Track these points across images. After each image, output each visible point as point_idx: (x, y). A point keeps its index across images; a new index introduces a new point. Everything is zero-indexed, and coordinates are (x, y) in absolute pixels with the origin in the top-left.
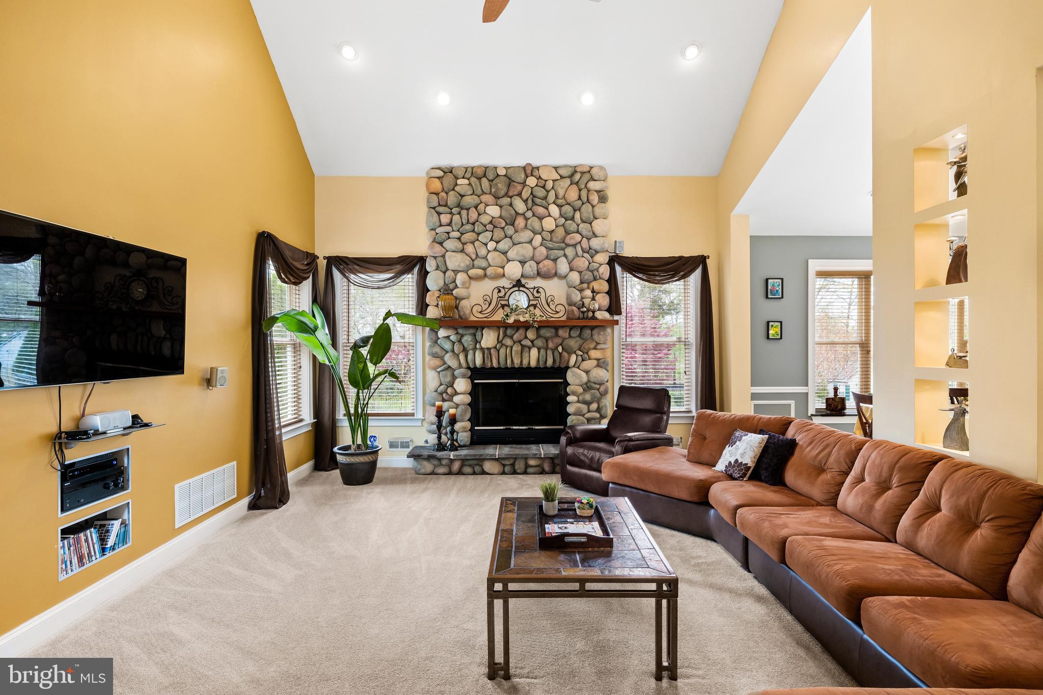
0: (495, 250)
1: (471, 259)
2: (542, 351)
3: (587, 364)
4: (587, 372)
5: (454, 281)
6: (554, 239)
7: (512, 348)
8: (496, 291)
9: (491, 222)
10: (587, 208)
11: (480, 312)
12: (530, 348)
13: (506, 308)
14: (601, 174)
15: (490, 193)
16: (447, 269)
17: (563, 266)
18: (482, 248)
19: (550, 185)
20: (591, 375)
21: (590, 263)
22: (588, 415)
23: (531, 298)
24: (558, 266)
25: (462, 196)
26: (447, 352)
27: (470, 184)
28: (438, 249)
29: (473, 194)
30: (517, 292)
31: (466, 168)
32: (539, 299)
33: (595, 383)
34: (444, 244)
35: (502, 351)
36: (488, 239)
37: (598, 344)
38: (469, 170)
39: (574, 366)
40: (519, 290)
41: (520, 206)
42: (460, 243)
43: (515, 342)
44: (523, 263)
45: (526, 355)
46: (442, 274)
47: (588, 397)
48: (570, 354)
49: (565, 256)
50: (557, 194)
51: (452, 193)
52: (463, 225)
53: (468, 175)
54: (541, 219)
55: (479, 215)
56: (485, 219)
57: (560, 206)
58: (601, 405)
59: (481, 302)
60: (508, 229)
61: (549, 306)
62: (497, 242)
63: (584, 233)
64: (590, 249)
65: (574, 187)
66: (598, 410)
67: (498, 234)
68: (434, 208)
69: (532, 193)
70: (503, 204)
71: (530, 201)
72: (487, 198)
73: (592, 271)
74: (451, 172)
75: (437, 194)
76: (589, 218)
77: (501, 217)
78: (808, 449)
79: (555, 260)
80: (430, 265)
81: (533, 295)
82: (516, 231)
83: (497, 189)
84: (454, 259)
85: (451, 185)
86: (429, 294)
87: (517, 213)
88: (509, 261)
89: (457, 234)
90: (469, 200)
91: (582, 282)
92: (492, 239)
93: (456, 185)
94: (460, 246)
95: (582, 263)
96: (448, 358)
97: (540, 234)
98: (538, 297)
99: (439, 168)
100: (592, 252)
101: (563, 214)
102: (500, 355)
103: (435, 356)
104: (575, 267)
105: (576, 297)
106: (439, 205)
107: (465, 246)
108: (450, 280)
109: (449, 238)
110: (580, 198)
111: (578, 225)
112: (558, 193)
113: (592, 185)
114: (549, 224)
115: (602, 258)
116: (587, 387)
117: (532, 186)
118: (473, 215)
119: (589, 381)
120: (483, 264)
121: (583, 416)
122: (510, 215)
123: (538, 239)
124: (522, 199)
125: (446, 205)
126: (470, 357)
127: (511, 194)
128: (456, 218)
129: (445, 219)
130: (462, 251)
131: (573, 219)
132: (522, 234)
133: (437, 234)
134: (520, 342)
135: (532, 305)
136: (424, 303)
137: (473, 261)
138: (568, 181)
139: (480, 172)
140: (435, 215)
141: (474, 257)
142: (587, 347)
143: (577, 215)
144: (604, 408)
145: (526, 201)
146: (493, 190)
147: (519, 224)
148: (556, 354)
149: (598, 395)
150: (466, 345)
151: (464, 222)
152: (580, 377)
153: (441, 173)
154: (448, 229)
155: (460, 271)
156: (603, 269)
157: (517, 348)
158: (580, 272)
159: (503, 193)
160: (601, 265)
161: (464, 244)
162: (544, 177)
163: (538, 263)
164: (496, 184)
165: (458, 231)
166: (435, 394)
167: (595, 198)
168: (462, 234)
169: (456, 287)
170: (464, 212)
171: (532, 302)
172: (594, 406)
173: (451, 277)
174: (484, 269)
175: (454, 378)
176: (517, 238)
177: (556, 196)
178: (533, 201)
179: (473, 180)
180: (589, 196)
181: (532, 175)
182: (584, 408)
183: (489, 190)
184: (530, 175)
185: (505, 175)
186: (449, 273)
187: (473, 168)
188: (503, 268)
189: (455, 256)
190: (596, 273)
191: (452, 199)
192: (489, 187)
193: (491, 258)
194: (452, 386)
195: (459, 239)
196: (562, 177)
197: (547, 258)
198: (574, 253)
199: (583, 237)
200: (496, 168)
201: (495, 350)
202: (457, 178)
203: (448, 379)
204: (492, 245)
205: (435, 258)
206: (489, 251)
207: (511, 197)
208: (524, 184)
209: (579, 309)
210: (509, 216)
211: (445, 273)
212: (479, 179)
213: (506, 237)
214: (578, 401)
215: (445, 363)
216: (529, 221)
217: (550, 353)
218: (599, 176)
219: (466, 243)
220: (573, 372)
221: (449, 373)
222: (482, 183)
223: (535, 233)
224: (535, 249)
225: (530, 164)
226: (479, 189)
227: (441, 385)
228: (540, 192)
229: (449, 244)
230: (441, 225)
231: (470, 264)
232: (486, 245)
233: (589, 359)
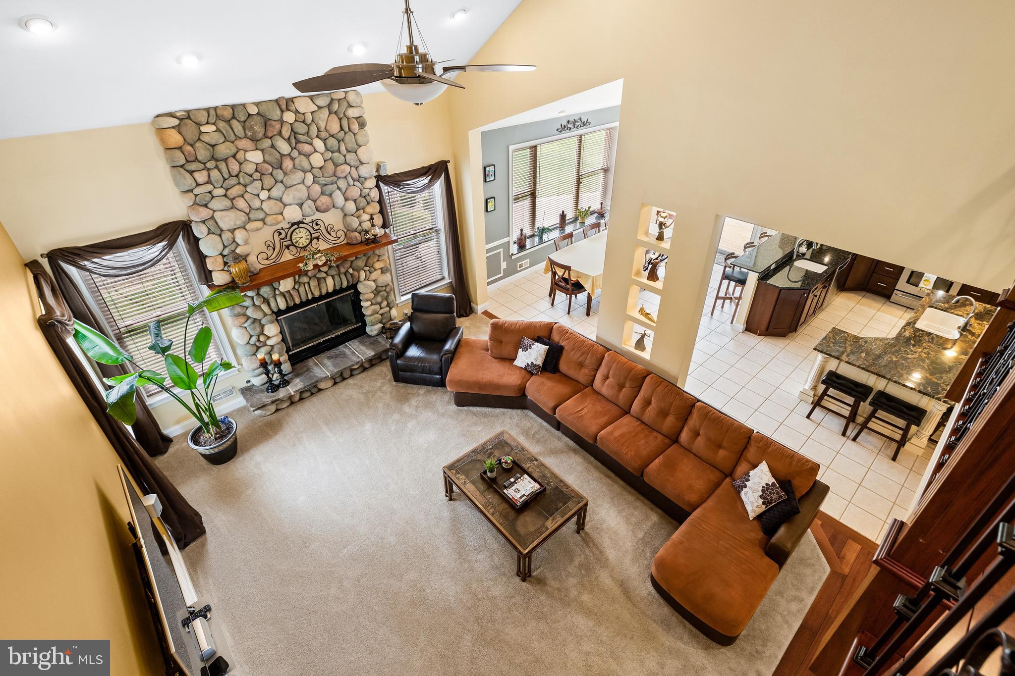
0: (269, 198)
1: (245, 213)
2: (337, 278)
3: (374, 275)
4: (374, 281)
5: (234, 241)
6: (325, 175)
7: (309, 283)
8: (276, 234)
9: (256, 171)
10: (349, 138)
11: (267, 259)
12: (324, 278)
13: (291, 247)
14: (358, 100)
15: (246, 137)
16: (222, 230)
17: (339, 199)
18: (254, 200)
19: (309, 118)
20: (378, 282)
21: (361, 190)
22: (382, 311)
23: (312, 231)
24: (335, 201)
25: (213, 146)
26: (247, 308)
27: (218, 130)
28: (204, 213)
29: (226, 140)
30: (297, 231)
31: (208, 110)
32: (320, 231)
33: (382, 287)
34: (209, 205)
35: (302, 290)
36: (258, 189)
37: (379, 256)
38: (212, 112)
39: (365, 280)
40: (299, 227)
41: (284, 147)
42: (227, 200)
43: (310, 278)
44: (301, 205)
45: (323, 285)
46: (218, 238)
47: (379, 299)
48: (358, 271)
49: (339, 188)
50: (318, 127)
51: (198, 144)
52: (225, 180)
53: (212, 119)
54: (308, 156)
55: (241, 164)
56: (249, 168)
57: (324, 140)
58: (390, 301)
59: (264, 249)
60: (277, 174)
61: (330, 235)
62: (269, 190)
63: (352, 163)
64: (360, 177)
65: (334, 117)
66: (388, 305)
67: (269, 181)
68: (182, 166)
69: (292, 130)
70: (264, 148)
71: (293, 141)
72: (244, 143)
73: (364, 197)
74: (189, 117)
75: (180, 148)
76: (354, 148)
77: (265, 161)
78: (572, 353)
79: (330, 195)
80: (199, 231)
81: (313, 228)
82: (285, 174)
83: (254, 132)
84: (227, 219)
85: (195, 136)
86: (208, 260)
87: (282, 155)
88: (285, 205)
89: (221, 191)
90: (224, 150)
91: (358, 210)
92: (263, 189)
93: (201, 133)
94: (228, 203)
95: (355, 192)
96: (249, 312)
97: (310, 171)
98: (319, 229)
99: (171, 115)
100: (361, 179)
101: (329, 148)
102: (301, 293)
103: (238, 315)
104: (350, 197)
105: (355, 223)
106: (188, 161)
107: (234, 201)
108: (229, 242)
109: (213, 197)
110: (342, 129)
111: (345, 156)
112: (320, 126)
113: (352, 113)
114: (317, 160)
115: (371, 183)
116: (377, 292)
117: (291, 122)
118: (234, 167)
119: (377, 287)
120: (261, 215)
121: (377, 313)
122: (276, 159)
123: (309, 177)
124: (283, 138)
125: (196, 160)
126: (273, 305)
127: (270, 135)
128: (215, 174)
129: (201, 177)
130: (233, 207)
131: (339, 151)
132: (293, 177)
133: (196, 196)
134: (315, 276)
135: (315, 238)
136: (207, 272)
137: (248, 214)
138: (326, 112)
139: (228, 114)
140: (188, 175)
141: (247, 210)
142: (371, 262)
143: (343, 148)
144: (392, 303)
145: (288, 140)
146: (249, 134)
147: (288, 166)
148: (349, 276)
149: (386, 294)
150: (266, 296)
151: (226, 176)
152: (370, 287)
153: (176, 122)
154: (209, 187)
155: (235, 229)
156: (374, 194)
157: (314, 283)
158: (355, 201)
159: (261, 135)
160: (371, 189)
161: (232, 200)
162: (301, 110)
163: (315, 201)
164: (251, 128)
165: (222, 187)
166: (248, 347)
167: (355, 127)
168: (227, 190)
169: (238, 245)
170: (222, 165)
171: (314, 236)
172: (385, 303)
173: (230, 239)
174: (263, 220)
175: (262, 326)
176: (289, 181)
177: (319, 130)
178: (294, 139)
179: (222, 125)
180: (351, 125)
181: (288, 110)
182: (377, 307)
183: (244, 134)
184: (285, 110)
185: (258, 114)
186: (227, 236)
187: (216, 108)
188: (282, 214)
189: (227, 216)
190: (368, 199)
191: (202, 153)
192: (243, 131)
193: (267, 208)
194: (262, 333)
195: (225, 195)
196: (320, 108)
197: (323, 193)
198: (346, 184)
199: (351, 167)
200: (244, 105)
201: (295, 290)
202: (199, 125)
203: (258, 330)
204: (264, 195)
205: (204, 222)
206: (262, 201)
207: (271, 138)
208: (282, 122)
209: (360, 233)
210: (275, 161)
211: (220, 236)
212: (228, 122)
213: (276, 182)
214: (372, 304)
215: (248, 318)
216: (297, 161)
217: (343, 277)
218: (357, 103)
219: (234, 198)
220: (364, 285)
221: (257, 325)
222: (234, 127)
223: (305, 172)
224: (308, 188)
225: (283, 97)
226: (232, 134)
227: (251, 336)
228: (301, 128)
229: (215, 204)
230: (198, 185)
231: (246, 219)
232: (258, 195)
233: (375, 270)
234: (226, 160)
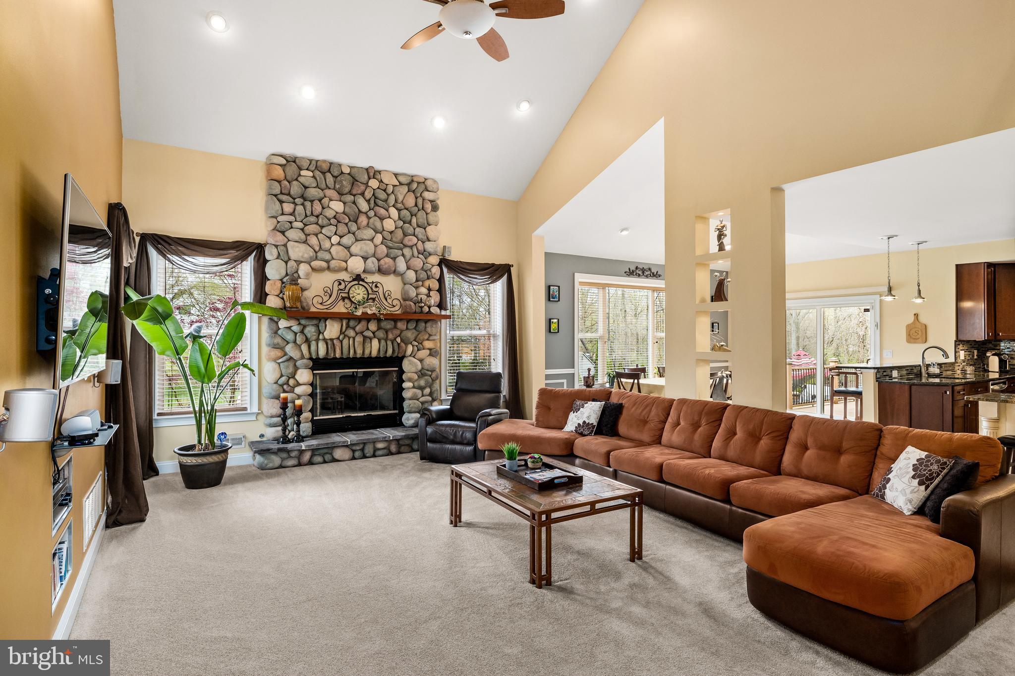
0: (339, 244)
1: (314, 250)
2: (383, 342)
3: (423, 354)
4: (421, 361)
5: (297, 272)
6: (394, 239)
7: (354, 339)
8: (336, 284)
9: (335, 217)
10: (421, 214)
11: (321, 304)
12: (371, 339)
13: (346, 301)
14: (435, 186)
15: (334, 189)
16: (289, 259)
17: (401, 265)
18: (326, 241)
19: (390, 189)
20: (425, 363)
21: (424, 264)
22: (423, 399)
23: (370, 292)
24: (398, 265)
25: (306, 188)
26: (288, 343)
27: (314, 177)
28: (280, 238)
29: (317, 187)
30: (356, 287)
31: (311, 161)
32: (377, 293)
33: (428, 370)
34: (287, 234)
35: (345, 342)
36: (332, 233)
37: (430, 335)
38: (314, 163)
39: (410, 356)
40: (359, 284)
41: (364, 205)
42: (303, 234)
43: (357, 334)
44: (365, 259)
45: (368, 345)
46: (284, 264)
47: (422, 383)
48: (406, 344)
49: (403, 255)
50: (397, 198)
51: (295, 183)
52: (306, 216)
53: (312, 167)
54: (382, 219)
55: (323, 208)
56: (329, 213)
57: (399, 210)
58: (434, 389)
59: (322, 294)
60: (352, 225)
61: (386, 300)
62: (341, 237)
63: (420, 236)
64: (424, 251)
65: (411, 195)
66: (431, 394)
67: (342, 229)
68: (276, 196)
69: (374, 194)
70: (347, 201)
71: (372, 202)
72: (330, 193)
73: (426, 271)
74: (294, 162)
75: (279, 182)
76: (424, 223)
77: (344, 213)
79: (394, 259)
80: (270, 254)
81: (372, 289)
82: (359, 229)
83: (342, 186)
84: (297, 249)
85: (295, 174)
86: (268, 283)
87: (360, 211)
88: (351, 255)
89: (300, 225)
90: (313, 192)
91: (417, 281)
92: (335, 234)
93: (300, 175)
94: (303, 237)
95: (418, 263)
96: (289, 349)
97: (381, 233)
98: (376, 292)
99: (281, 156)
100: (426, 254)
101: (401, 217)
102: (344, 345)
103: (275, 347)
104: (412, 266)
105: (413, 293)
106: (281, 193)
107: (308, 237)
108: (293, 270)
109: (292, 228)
110: (416, 205)
111: (414, 229)
112: (398, 198)
113: (427, 195)
114: (389, 225)
115: (434, 260)
116: (422, 374)
117: (375, 188)
118: (318, 208)
119: (422, 368)
120: (328, 257)
121: (418, 400)
122: (355, 212)
123: (379, 238)
124: (365, 198)
125: (289, 194)
126: (313, 348)
127: (354, 192)
128: (300, 208)
129: (288, 208)
130: (305, 242)
131: (410, 223)
132: (365, 232)
133: (278, 222)
134: (362, 333)
135: (371, 298)
136: (263, 292)
137: (316, 252)
138: (406, 188)
139: (325, 167)
140: (277, 203)
141: (317, 248)
142: (421, 338)
143: (414, 220)
144: (436, 392)
145: (368, 201)
146: (337, 186)
147: (362, 222)
148: (395, 344)
149: (430, 380)
150: (309, 336)
151: (309, 213)
152: (416, 365)
153: (284, 162)
154: (292, 218)
155: (302, 262)
156: (435, 270)
157: (359, 339)
158: (416, 272)
159: (347, 190)
160: (433, 266)
161: (307, 235)
162: (385, 181)
163: (379, 260)
164: (341, 181)
165: (302, 222)
166: (275, 386)
167: (428, 207)
168: (305, 225)
169: (299, 277)
170: (308, 204)
171: (371, 296)
172: (427, 391)
173: (294, 268)
174: (328, 262)
175: (296, 369)
176: (360, 234)
177: (396, 201)
178: (374, 203)
179: (317, 173)
180: (425, 204)
181: (374, 178)
182: (419, 392)
183: (333, 186)
184: (372, 177)
185: (349, 174)
186: (291, 264)
187: (317, 161)
188: (346, 262)
189: (298, 247)
190: (429, 273)
191: (295, 189)
192: (333, 183)
193: (335, 251)
194: (293, 377)
195: (302, 230)
196: (401, 184)
197: (387, 256)
198: (411, 254)
199: (418, 240)
200: (340, 165)
201: (338, 341)
202: (300, 169)
203: (291, 370)
204: (335, 239)
205: (276, 246)
206: (332, 245)
207: (354, 195)
208: (367, 185)
209: (415, 304)
210: (353, 213)
211: (286, 262)
212: (324, 173)
213: (349, 232)
214: (414, 387)
215: (285, 354)
216: (371, 220)
217: (389, 343)
218: (433, 188)
219: (309, 235)
220: (409, 361)
221: (291, 364)
222: (327, 177)
223: (376, 232)
224: (376, 246)
225: (373, 167)
226: (324, 183)
227: (282, 376)
228: (382, 195)
229: (291, 234)
230: (283, 214)
231: (313, 255)
232: (330, 238)
233: (424, 349)
234: (312, 201)
